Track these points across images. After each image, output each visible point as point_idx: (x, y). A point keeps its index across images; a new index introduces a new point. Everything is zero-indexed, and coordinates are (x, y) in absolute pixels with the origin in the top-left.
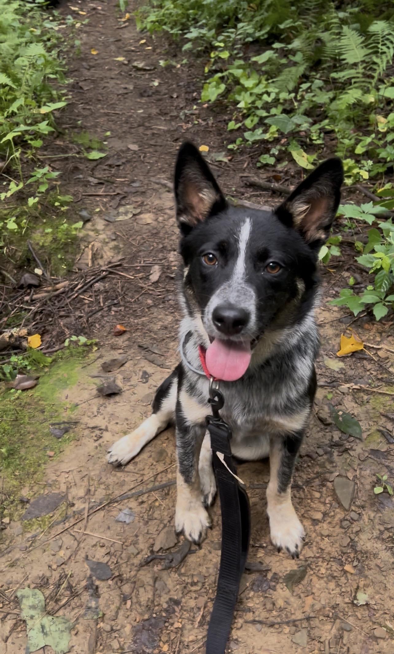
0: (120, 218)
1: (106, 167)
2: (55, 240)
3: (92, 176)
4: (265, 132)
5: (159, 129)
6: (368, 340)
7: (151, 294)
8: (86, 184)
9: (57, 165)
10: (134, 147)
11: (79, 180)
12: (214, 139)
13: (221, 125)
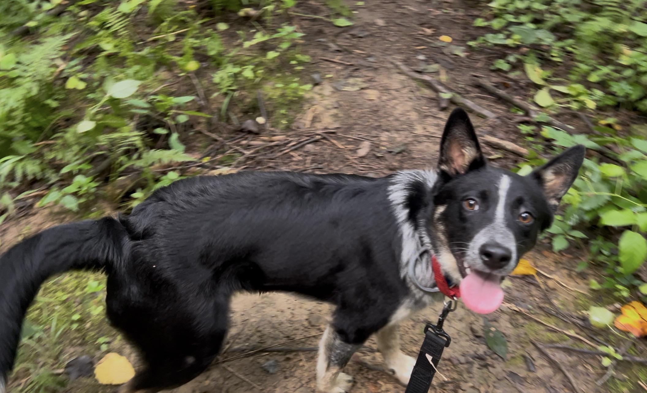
0: (347, 89)
1: (348, 36)
2: (283, 95)
3: (333, 41)
4: (508, 37)
5: (409, 10)
6: (542, 267)
7: (354, 167)
8: (326, 48)
9: (305, 24)
10: (381, 22)
11: (320, 44)
12: (458, 32)
13: (469, 19)
